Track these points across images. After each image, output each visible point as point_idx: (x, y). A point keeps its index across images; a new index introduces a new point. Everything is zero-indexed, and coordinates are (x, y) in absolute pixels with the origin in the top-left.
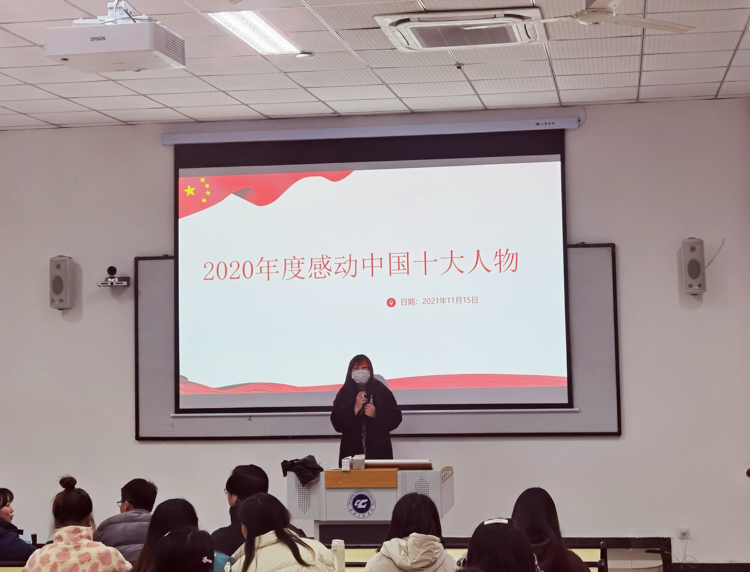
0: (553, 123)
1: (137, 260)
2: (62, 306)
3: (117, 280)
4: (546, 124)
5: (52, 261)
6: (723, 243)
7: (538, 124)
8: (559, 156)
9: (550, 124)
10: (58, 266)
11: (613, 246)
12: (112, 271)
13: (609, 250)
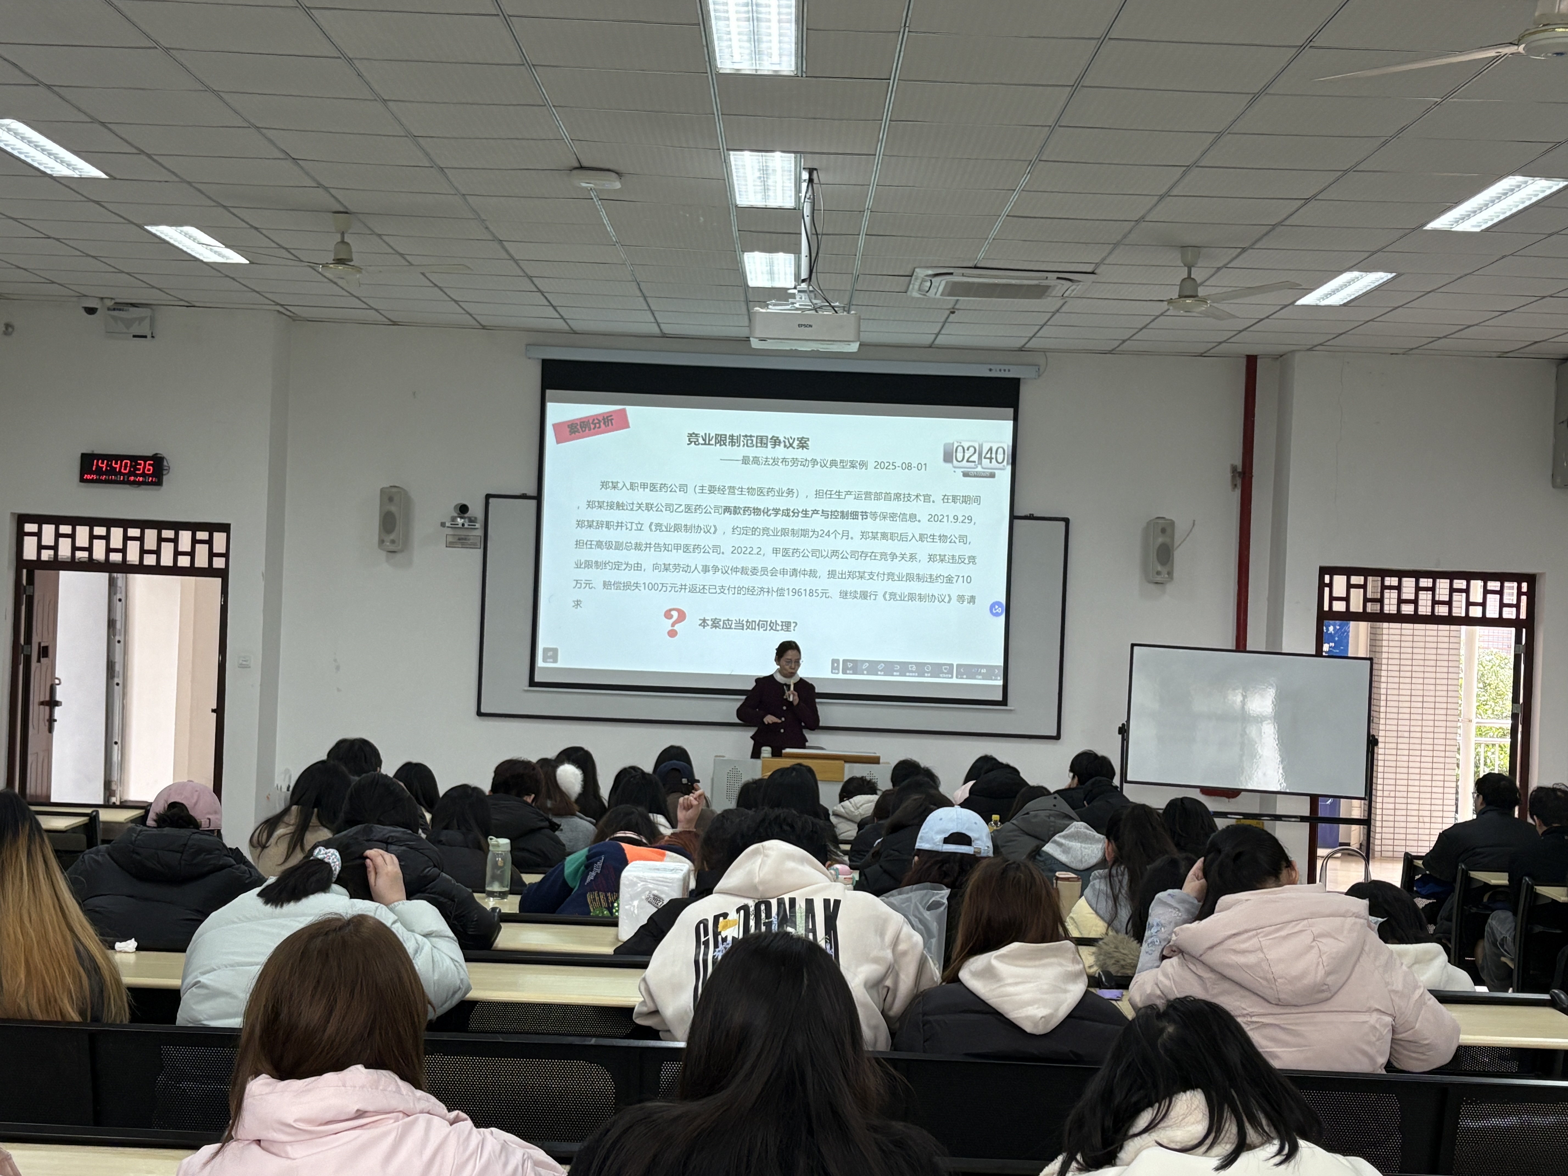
0: (1009, 371)
1: (488, 497)
2: (392, 548)
3: (467, 520)
4: (1000, 370)
5: (382, 491)
6: (1194, 524)
7: (990, 370)
8: (1011, 410)
9: (1004, 370)
10: (391, 499)
11: (1066, 521)
12: (463, 509)
13: (1063, 524)
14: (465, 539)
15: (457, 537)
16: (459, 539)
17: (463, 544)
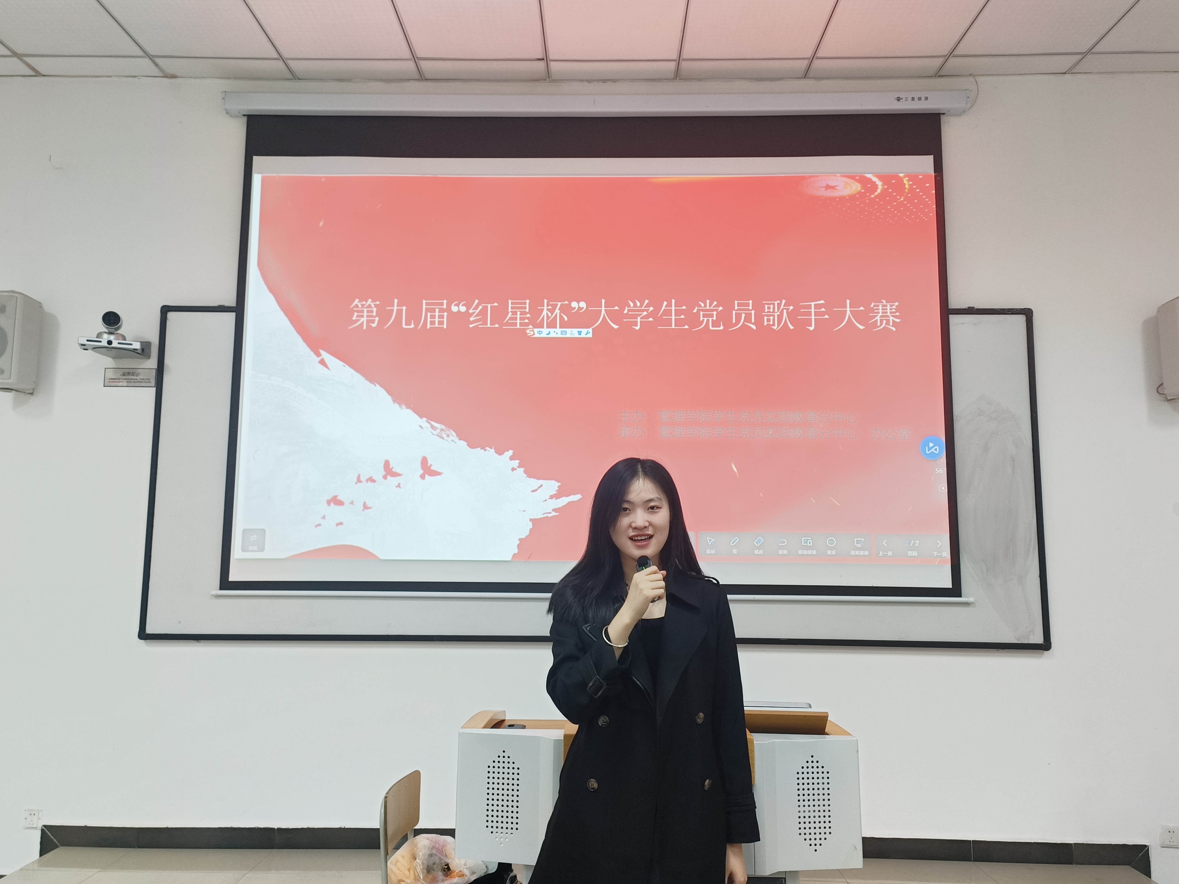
0: (926, 99)
1: (165, 310)
4: (913, 99)
7: (899, 99)
8: (930, 158)
9: (920, 99)
10: (3, 309)
11: (1028, 314)
12: (111, 320)
13: (1021, 319)
14: (133, 374)
15: (121, 372)
16: (124, 375)
17: (129, 381)
